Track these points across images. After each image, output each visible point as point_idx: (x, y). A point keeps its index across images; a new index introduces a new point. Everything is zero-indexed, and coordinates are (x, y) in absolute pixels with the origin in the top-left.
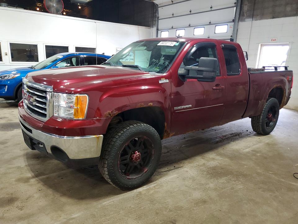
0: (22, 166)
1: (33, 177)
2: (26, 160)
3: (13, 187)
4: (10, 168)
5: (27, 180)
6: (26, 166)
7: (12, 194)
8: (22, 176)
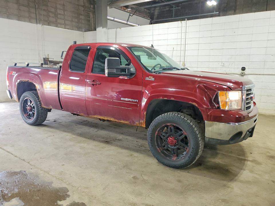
0: (248, 171)
1: (248, 160)
2: (239, 175)
3: (266, 162)
4: (259, 175)
5: (254, 161)
6: (244, 170)
7: (269, 159)
8: (255, 165)
